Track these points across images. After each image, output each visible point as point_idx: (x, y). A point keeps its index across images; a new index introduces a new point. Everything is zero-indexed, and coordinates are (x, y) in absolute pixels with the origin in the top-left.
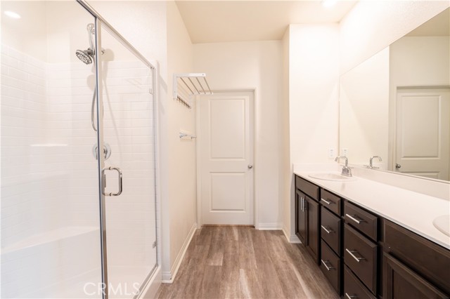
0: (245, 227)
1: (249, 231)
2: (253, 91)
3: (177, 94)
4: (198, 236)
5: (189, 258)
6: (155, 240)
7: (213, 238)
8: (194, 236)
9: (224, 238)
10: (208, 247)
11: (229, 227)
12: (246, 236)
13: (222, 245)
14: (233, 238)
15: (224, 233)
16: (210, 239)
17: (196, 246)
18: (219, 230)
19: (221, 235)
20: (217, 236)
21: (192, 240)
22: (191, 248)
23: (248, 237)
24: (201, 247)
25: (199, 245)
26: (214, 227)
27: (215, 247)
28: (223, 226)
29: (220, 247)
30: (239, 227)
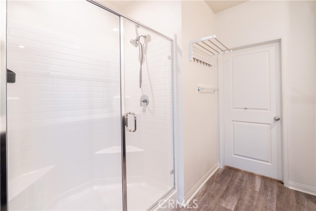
0: (271, 180)
1: (275, 186)
2: (279, 41)
3: (192, 57)
4: (218, 174)
5: (205, 192)
6: (173, 169)
7: (232, 181)
8: (215, 173)
9: (243, 184)
10: (225, 187)
11: (252, 175)
12: (270, 190)
13: (239, 190)
14: (253, 188)
15: (245, 179)
16: (229, 180)
17: (214, 183)
18: (240, 174)
19: (242, 180)
20: (237, 181)
21: (212, 177)
22: (209, 183)
23: (272, 191)
24: (218, 185)
25: (216, 182)
26: (237, 170)
27: (232, 190)
28: (246, 172)
29: (237, 192)
30: (264, 178)
